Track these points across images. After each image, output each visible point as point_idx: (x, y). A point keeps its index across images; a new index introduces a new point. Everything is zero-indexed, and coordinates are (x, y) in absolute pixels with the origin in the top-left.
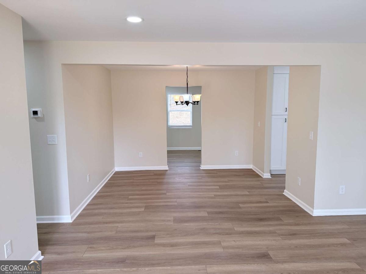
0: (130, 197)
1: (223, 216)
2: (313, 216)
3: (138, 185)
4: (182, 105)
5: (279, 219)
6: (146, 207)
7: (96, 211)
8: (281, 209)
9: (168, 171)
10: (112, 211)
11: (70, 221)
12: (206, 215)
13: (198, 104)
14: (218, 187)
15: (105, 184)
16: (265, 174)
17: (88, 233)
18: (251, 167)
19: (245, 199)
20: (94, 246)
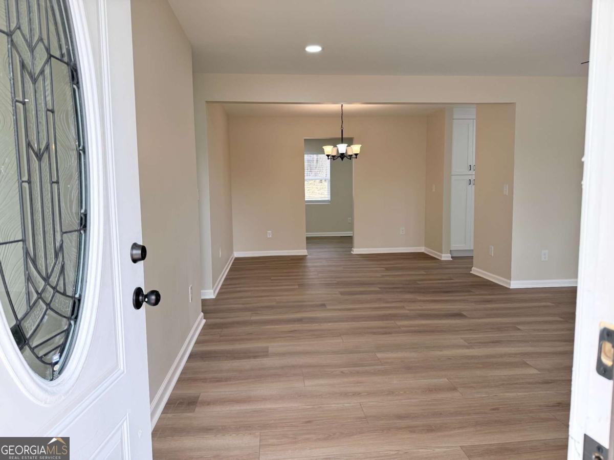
0: (272, 278)
1: (398, 290)
2: (511, 288)
3: (276, 268)
4: (334, 160)
5: (469, 291)
6: (299, 285)
7: (238, 289)
8: (470, 284)
9: (308, 256)
10: (257, 288)
11: (213, 297)
12: (378, 289)
13: (356, 158)
14: (384, 269)
15: (230, 269)
16: (443, 255)
17: (243, 304)
18: (422, 249)
19: (421, 277)
20: (259, 312)
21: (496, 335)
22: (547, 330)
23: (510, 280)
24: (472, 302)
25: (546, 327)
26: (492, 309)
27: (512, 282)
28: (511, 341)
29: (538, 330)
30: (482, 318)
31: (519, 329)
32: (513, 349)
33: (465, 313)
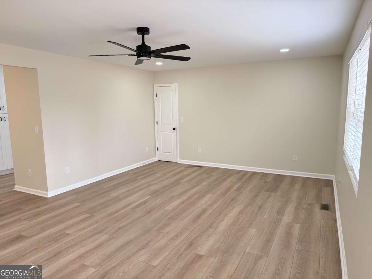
2: (48, 197)
21: (55, 247)
22: (84, 228)
23: (48, 192)
24: (25, 220)
25: (82, 226)
26: (43, 221)
27: (49, 193)
28: (68, 248)
29: (80, 230)
30: (39, 234)
31: (68, 234)
32: (71, 255)
33: (23, 234)
